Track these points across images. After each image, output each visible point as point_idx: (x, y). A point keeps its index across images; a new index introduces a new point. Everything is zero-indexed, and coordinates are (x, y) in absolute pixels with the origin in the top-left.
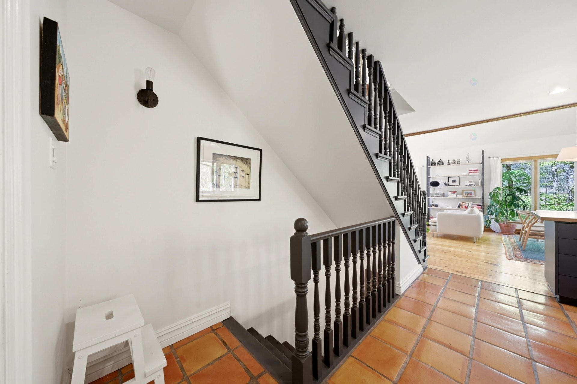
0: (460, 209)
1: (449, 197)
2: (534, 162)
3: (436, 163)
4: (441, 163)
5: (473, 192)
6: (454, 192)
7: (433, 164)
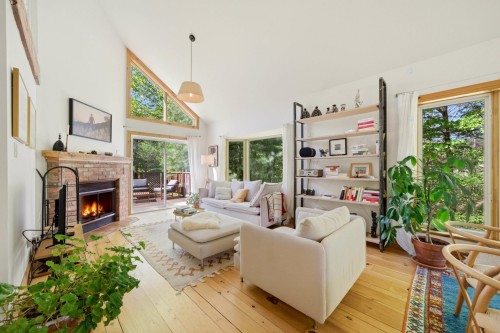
0: (343, 201)
1: (327, 177)
2: (490, 98)
3: (311, 114)
4: (317, 112)
5: (368, 167)
6: (334, 168)
7: (305, 115)
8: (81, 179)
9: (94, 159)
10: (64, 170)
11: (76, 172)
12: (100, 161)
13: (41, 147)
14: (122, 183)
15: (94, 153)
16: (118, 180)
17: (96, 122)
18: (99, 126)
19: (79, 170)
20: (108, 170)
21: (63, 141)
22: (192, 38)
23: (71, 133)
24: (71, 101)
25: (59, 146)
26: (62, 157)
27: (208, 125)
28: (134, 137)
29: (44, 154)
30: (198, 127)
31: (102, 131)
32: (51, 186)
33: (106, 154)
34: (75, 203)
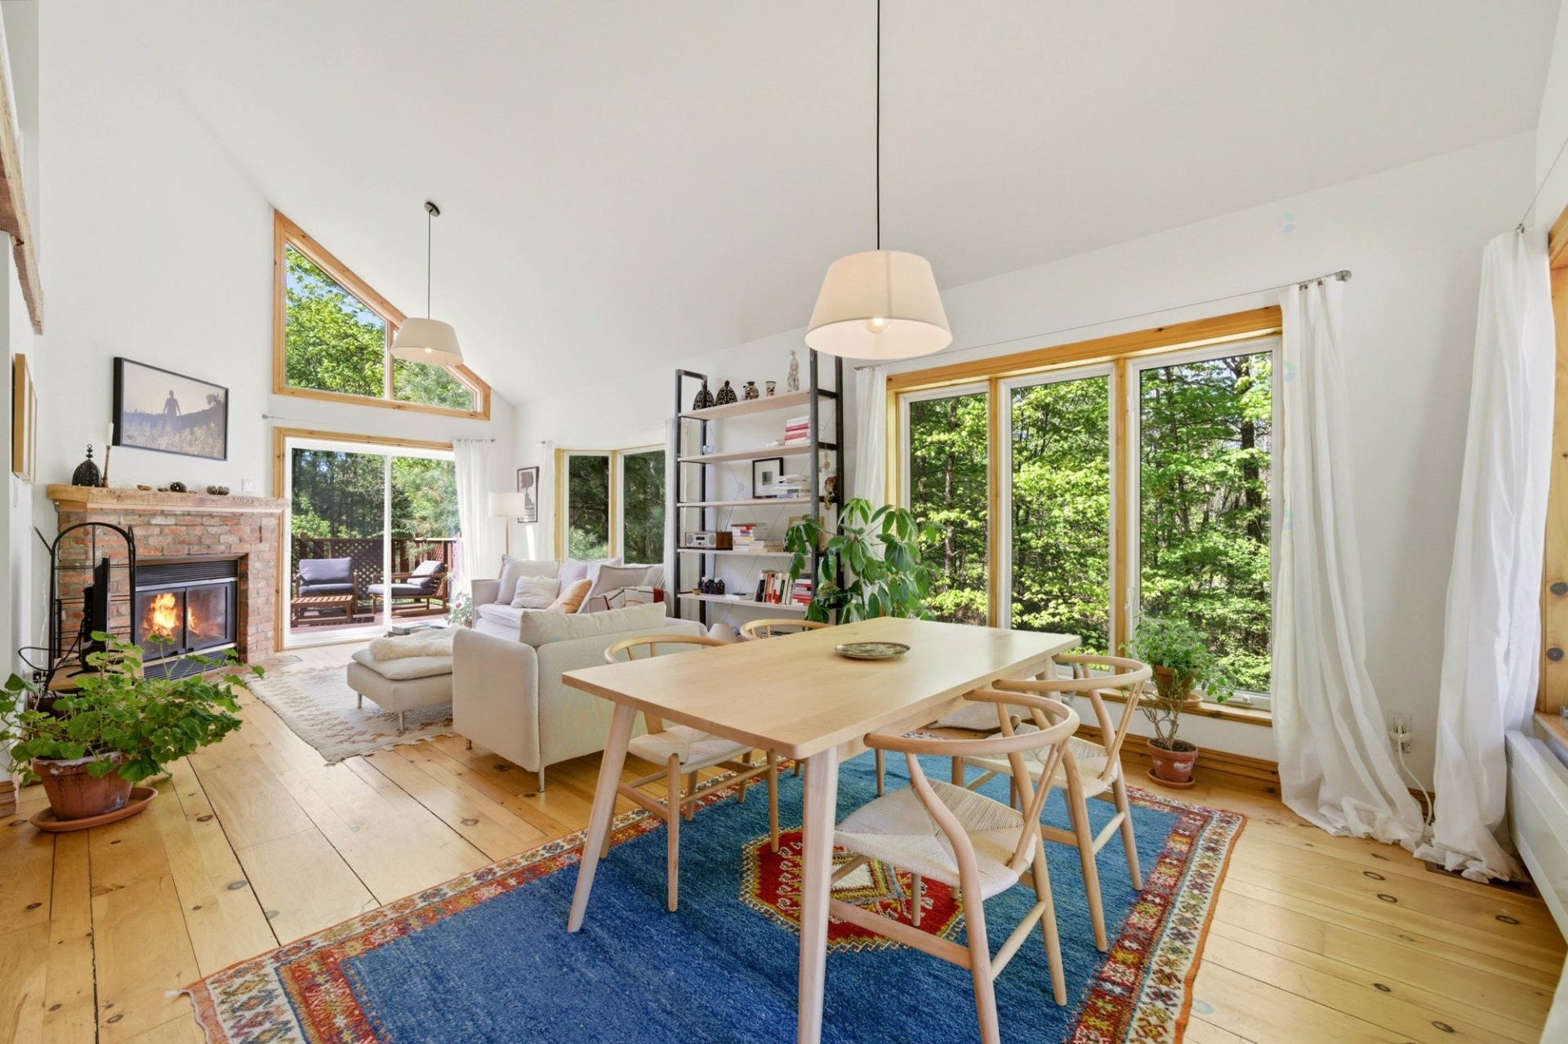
0: (762, 604)
1: (738, 549)
7: (701, 400)
8: (141, 553)
9: (178, 504)
10: (99, 530)
11: (129, 537)
12: (194, 509)
13: (44, 478)
14: (254, 566)
15: (177, 488)
16: (245, 557)
17: (186, 408)
18: (192, 420)
19: (138, 532)
20: (214, 530)
21: (98, 461)
22: (433, 208)
23: (117, 441)
24: (118, 364)
25: (87, 475)
26: (95, 501)
27: (514, 409)
28: (292, 443)
29: (51, 493)
30: (486, 414)
31: (199, 432)
32: (67, 567)
33: (212, 491)
34: (126, 609)
